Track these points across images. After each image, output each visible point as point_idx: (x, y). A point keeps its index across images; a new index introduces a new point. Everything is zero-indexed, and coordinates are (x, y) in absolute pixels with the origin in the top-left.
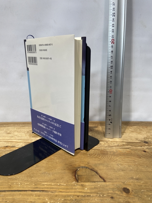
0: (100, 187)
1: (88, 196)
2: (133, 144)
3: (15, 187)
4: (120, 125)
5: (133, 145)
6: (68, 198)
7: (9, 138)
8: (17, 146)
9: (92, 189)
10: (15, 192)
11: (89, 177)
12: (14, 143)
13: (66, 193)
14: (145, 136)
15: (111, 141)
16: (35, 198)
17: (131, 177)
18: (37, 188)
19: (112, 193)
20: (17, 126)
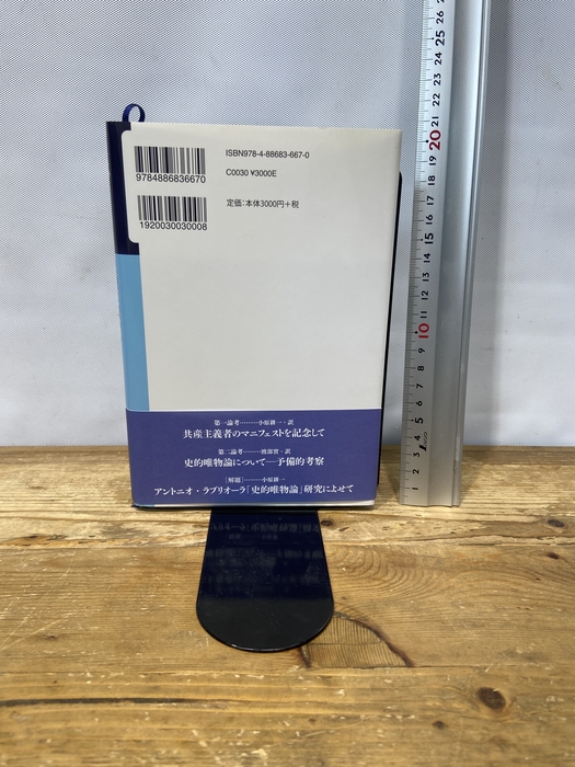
0: (392, 685)
1: (348, 718)
2: (508, 529)
3: (71, 687)
4: (457, 459)
5: (508, 533)
6: (274, 728)
7: (40, 506)
8: (74, 534)
9: (363, 691)
10: (74, 705)
11: (349, 649)
12: (60, 523)
13: (267, 707)
14: (553, 499)
15: (426, 519)
16: (150, 726)
17: (506, 648)
18: (156, 689)
19: (439, 709)
20: (66, 462)
